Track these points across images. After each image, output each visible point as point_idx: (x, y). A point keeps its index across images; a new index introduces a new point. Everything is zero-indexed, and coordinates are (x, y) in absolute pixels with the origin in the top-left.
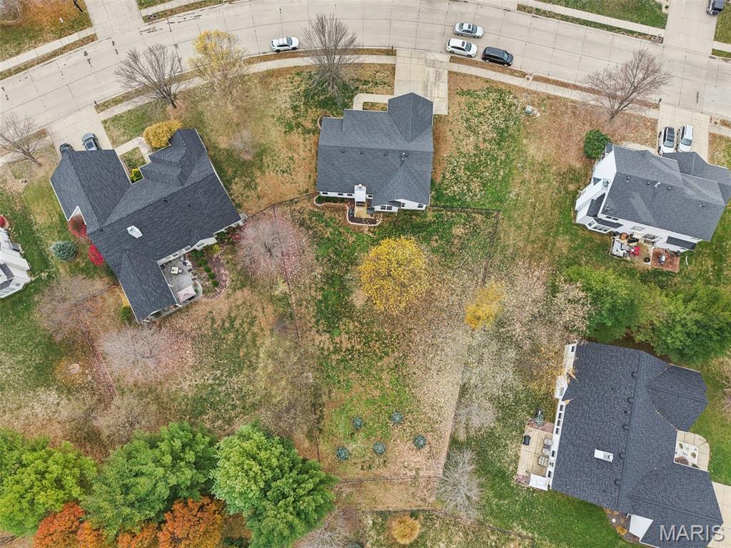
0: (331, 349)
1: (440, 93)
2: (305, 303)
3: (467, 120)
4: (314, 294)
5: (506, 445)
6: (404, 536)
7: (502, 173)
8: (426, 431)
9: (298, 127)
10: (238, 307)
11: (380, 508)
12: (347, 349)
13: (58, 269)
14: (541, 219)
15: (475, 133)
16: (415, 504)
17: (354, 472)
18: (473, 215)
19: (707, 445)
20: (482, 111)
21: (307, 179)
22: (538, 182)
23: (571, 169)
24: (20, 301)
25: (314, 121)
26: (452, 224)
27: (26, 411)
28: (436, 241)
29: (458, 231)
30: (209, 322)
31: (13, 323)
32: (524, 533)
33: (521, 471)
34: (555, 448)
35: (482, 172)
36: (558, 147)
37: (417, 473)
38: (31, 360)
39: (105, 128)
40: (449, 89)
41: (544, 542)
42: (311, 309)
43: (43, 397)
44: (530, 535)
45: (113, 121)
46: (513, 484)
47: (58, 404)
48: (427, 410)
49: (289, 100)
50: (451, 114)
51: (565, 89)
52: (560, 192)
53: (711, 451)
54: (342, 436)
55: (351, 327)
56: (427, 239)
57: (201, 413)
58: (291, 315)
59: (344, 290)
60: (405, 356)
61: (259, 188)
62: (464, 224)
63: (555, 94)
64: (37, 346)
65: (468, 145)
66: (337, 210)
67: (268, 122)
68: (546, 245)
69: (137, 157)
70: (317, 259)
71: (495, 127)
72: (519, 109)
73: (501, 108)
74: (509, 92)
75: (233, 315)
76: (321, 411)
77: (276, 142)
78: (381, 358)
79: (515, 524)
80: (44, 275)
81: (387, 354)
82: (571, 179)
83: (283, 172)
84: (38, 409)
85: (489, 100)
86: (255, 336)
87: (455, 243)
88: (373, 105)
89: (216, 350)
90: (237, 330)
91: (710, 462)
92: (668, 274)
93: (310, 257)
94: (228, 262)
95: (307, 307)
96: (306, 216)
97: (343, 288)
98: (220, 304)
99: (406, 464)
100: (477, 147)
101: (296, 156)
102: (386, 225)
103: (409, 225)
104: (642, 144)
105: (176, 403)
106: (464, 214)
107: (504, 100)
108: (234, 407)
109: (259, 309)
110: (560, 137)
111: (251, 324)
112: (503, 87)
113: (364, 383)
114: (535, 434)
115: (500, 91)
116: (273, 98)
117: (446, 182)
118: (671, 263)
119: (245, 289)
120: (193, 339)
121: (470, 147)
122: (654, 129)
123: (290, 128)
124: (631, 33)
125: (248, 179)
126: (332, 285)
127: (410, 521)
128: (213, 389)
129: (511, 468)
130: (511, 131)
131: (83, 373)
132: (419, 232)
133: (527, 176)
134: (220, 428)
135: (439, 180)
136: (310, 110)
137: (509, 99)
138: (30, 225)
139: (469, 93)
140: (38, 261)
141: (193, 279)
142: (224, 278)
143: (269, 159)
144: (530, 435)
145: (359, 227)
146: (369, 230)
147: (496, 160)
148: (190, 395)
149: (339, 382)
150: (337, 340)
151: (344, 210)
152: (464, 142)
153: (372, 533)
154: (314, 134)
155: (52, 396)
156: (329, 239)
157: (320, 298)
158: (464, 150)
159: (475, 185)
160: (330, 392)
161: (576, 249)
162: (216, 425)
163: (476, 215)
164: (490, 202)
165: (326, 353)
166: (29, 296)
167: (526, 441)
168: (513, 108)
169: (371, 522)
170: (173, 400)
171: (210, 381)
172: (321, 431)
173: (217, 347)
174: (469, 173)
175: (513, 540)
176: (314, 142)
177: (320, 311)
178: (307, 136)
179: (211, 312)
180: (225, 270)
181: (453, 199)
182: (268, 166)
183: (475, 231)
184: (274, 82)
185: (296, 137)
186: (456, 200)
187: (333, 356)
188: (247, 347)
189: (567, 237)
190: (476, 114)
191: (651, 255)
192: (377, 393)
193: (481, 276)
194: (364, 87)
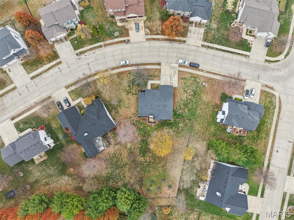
0: (144, 162)
1: (175, 79)
2: (136, 148)
3: (184, 88)
4: (138, 146)
5: (194, 188)
6: (166, 212)
7: (194, 106)
8: (172, 184)
9: (131, 93)
10: (116, 150)
11: (160, 205)
12: (149, 162)
13: (62, 141)
14: (206, 121)
15: (186, 93)
16: (169, 204)
17: (152, 195)
18: (185, 120)
19: (249, 186)
20: (189, 85)
21: (134, 110)
22: (206, 109)
23: (216, 104)
24: (53, 151)
25: (136, 91)
26: (179, 123)
27: (60, 182)
28: (174, 128)
29: (181, 125)
30: (109, 155)
31: (52, 158)
32: (198, 210)
33: (197, 195)
34: (207, 189)
35: (188, 106)
36: (213, 97)
37: (169, 195)
38: (58, 168)
39: (69, 95)
40: (178, 77)
41: (203, 212)
42: (138, 150)
43: (64, 178)
44: (199, 210)
45: (71, 92)
46: (195, 198)
47: (68, 180)
48: (172, 178)
49: (127, 83)
50: (179, 87)
51: (216, 75)
52: (212, 112)
53: (249, 187)
54: (148, 186)
55: (150, 155)
56: (172, 128)
57: (109, 181)
58: (132, 152)
59: (147, 144)
60: (166, 163)
61: (120, 113)
62: (183, 123)
63: (213, 77)
64: (60, 164)
65: (184, 97)
66: (144, 119)
67: (121, 91)
68: (207, 129)
69: (81, 105)
70: (139, 135)
71: (193, 90)
72: (201, 84)
73: (195, 84)
74: (198, 77)
75: (115, 153)
76: (142, 179)
77: (124, 98)
78: (159, 164)
79: (195, 208)
80: (58, 143)
81: (160, 163)
82: (216, 107)
83: (127, 108)
84: (63, 181)
85: (191, 81)
86: (122, 158)
87: (180, 129)
88: (154, 84)
89: (111, 163)
90: (117, 157)
91: (249, 191)
92: (243, 137)
93: (137, 134)
94: (112, 137)
95: (136, 150)
96: (135, 122)
97: (147, 143)
98: (111, 150)
99: (166, 193)
100: (187, 98)
101: (130, 102)
102: (159, 124)
103: (166, 123)
104: (239, 95)
105: (101, 178)
106: (183, 120)
107: (196, 81)
108: (118, 179)
109: (123, 151)
110: (213, 93)
111: (121, 155)
112: (196, 76)
113: (154, 171)
114: (202, 185)
115: (195, 77)
116: (122, 82)
117: (177, 109)
118: (244, 133)
119: (118, 145)
120: (104, 160)
121: (185, 98)
122: (243, 89)
123: (128, 93)
124: (239, 54)
125: (116, 110)
126: (144, 143)
127: (168, 208)
128: (111, 174)
129: (195, 194)
130: (198, 92)
131: (74, 171)
132: (169, 126)
133: (202, 107)
134: (114, 184)
135: (175, 109)
136: (134, 87)
137: (198, 80)
138: (51, 128)
139: (185, 78)
140: (55, 139)
141: (103, 143)
142: (112, 142)
143: (122, 104)
144: (200, 185)
145: (151, 125)
146: (154, 125)
147: (193, 102)
148: (105, 176)
149: (147, 171)
150: (146, 159)
151: (146, 119)
153: (158, 211)
154: (136, 95)
155: (66, 178)
156: (142, 129)
157: (140, 147)
158: (183, 99)
159: (186, 110)
160: (145, 174)
161: (216, 130)
162: (113, 184)
163: (186, 120)
164: (190, 116)
165: (143, 163)
166: (55, 150)
167: (199, 187)
168: (199, 83)
169: (157, 208)
170: (101, 177)
171: (110, 172)
172: (142, 184)
173: (111, 162)
174: (184, 106)
175: (195, 212)
176: (136, 98)
177: (140, 151)
178: (134, 95)
179: (109, 152)
180: (112, 139)
181: (179, 115)
182: (122, 106)
183: (186, 125)
184: (122, 77)
185: (130, 96)
186: (180, 115)
187: (145, 164)
188: (120, 162)
189: (214, 126)
190: (187, 86)
191: (238, 131)
192: (158, 174)
193: (188, 139)
194: (151, 78)
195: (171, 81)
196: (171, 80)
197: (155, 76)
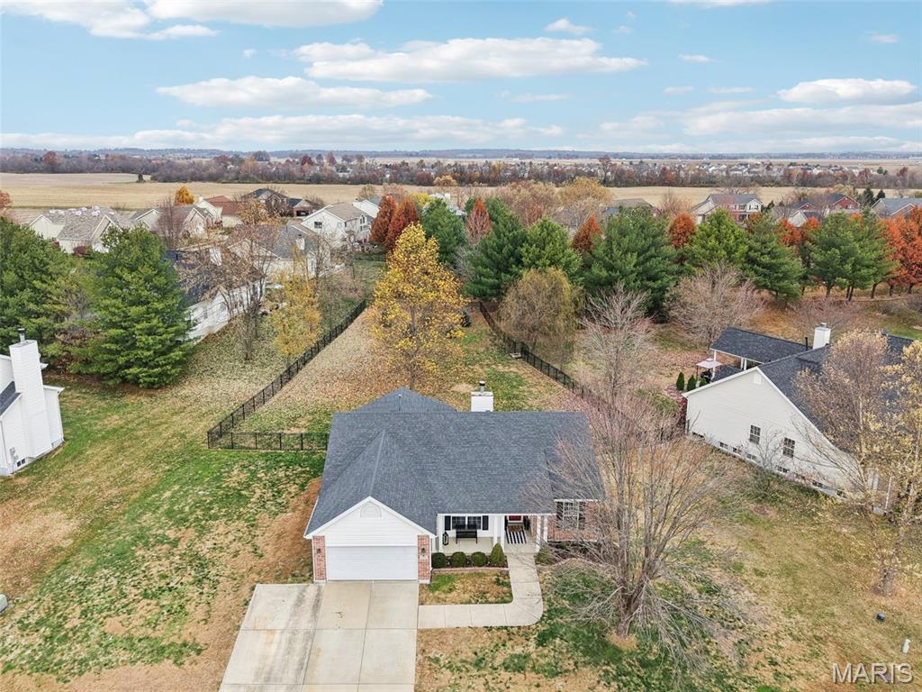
3: (200, 581)
7: (167, 494)
15: (192, 557)
18: (259, 446)
20: (146, 601)
26: (305, 437)
29: (295, 432)
35: (211, 495)
40: (224, 661)
65: (221, 535)
71: (126, 568)
87: (306, 423)
100: (203, 531)
117: (300, 481)
121: (219, 530)
133: (112, 492)
147: (168, 512)
150: (487, 369)
152: (231, 537)
158: (240, 524)
163: (253, 446)
164: (218, 459)
174: (244, 492)
181: (293, 463)
183: (264, 431)
186: (287, 461)
194: (519, 650)
195: (305, 624)
196: (310, 636)
197: (478, 664)
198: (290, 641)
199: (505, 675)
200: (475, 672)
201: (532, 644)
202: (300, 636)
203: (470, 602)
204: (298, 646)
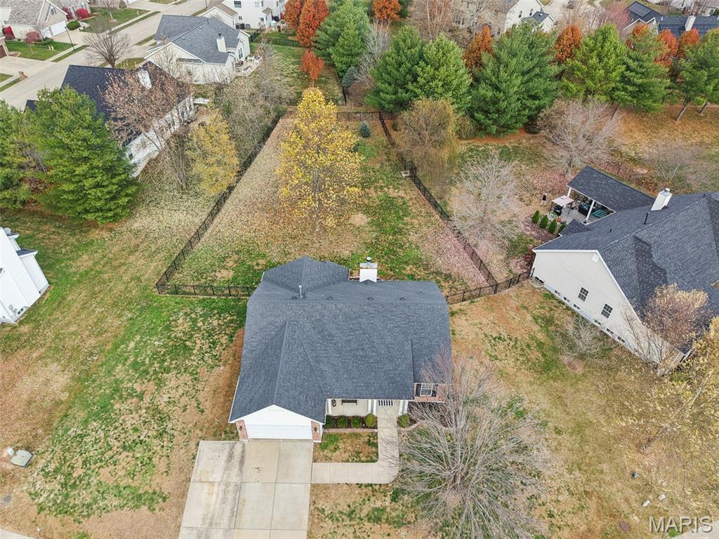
0: (385, 188)
3: (161, 435)
4: (414, 221)
7: (132, 345)
15: (154, 410)
18: (197, 292)
20: (125, 454)
21: (457, 329)
22: (76, 334)
23: (8, 353)
26: (231, 281)
28: (258, 264)
29: (225, 274)
35: (165, 346)
40: (181, 508)
42: (414, 210)
47: (636, 153)
50: (192, 444)
56: (270, 266)
59: (379, 224)
61: (530, 318)
62: (213, 281)
68: (107, 262)
70: (418, 247)
71: (109, 422)
73: (79, 464)
85: (98, 484)
87: (231, 263)
93: (428, 249)
100: (160, 384)
117: (230, 331)
121: (173, 383)
125: (552, 328)
130: (82, 415)
133: (90, 342)
139: (138, 499)
142: (528, 228)
150: (380, 193)
152: (181, 391)
156: (406, 263)
158: (187, 377)
164: (168, 306)
165: (391, 186)
168: (52, 467)
174: (188, 343)
177: (404, 210)
183: (201, 274)
186: (219, 309)
187: (383, 185)
194: (378, 504)
195: (234, 479)
196: (239, 488)
197: (350, 515)
198: (225, 492)
199: (368, 525)
200: (347, 522)
201: (388, 499)
202: (231, 488)
203: (348, 461)
204: (230, 497)
